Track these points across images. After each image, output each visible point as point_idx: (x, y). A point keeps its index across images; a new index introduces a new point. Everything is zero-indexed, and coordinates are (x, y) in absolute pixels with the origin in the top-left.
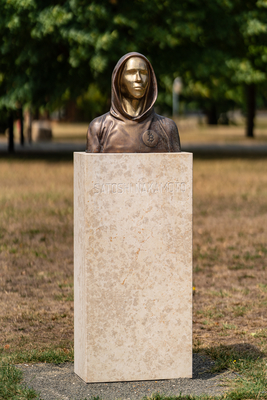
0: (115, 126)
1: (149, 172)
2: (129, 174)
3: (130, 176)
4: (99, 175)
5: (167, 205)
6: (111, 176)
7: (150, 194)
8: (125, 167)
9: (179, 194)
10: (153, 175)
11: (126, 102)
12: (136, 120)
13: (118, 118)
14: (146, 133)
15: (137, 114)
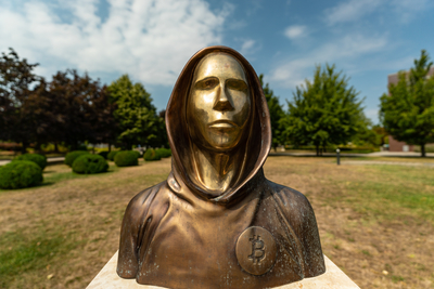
0: (172, 215)
11: (202, 157)
12: (220, 203)
13: (180, 197)
14: (245, 233)
15: (225, 186)
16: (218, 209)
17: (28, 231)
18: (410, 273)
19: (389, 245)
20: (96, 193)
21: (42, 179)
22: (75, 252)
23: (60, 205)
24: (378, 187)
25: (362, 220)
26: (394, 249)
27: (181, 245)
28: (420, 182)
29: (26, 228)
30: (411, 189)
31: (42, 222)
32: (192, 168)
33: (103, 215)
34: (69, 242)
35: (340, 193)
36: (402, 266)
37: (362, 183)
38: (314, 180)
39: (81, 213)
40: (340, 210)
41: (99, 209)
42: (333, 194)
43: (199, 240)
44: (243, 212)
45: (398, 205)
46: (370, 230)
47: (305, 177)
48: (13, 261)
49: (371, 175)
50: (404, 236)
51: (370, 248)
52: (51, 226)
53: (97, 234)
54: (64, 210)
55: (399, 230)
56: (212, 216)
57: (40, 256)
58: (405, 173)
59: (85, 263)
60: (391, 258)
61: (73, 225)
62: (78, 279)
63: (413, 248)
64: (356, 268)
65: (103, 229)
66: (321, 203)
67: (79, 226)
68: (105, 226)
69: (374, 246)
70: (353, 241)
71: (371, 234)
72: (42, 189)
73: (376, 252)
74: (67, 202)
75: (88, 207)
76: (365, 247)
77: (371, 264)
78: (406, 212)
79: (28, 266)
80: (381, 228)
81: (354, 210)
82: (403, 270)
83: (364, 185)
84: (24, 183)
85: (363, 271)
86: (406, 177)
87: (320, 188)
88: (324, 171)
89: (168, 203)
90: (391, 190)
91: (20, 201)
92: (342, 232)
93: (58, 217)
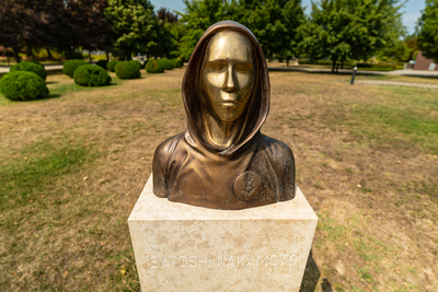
0: (189, 162)
1: (239, 242)
2: (206, 244)
3: (208, 247)
4: (154, 247)
5: (263, 278)
6: (176, 248)
7: (240, 267)
8: (199, 236)
9: (284, 267)
10: (246, 246)
11: (212, 119)
12: (225, 156)
13: (195, 149)
14: (241, 176)
15: (229, 142)
16: (223, 159)
17: (52, 142)
18: (380, 186)
19: (371, 165)
20: (105, 107)
21: (47, 91)
22: (100, 160)
23: (74, 118)
24: (384, 110)
25: (355, 142)
26: (374, 168)
27: (197, 181)
28: (427, 107)
29: (50, 139)
30: (415, 114)
31: (63, 133)
32: (203, 127)
33: (117, 129)
34: (92, 153)
35: (343, 116)
36: (375, 181)
37: (368, 106)
38: (321, 101)
39: (96, 127)
40: (338, 132)
41: (112, 124)
42: (336, 117)
43: (209, 179)
44: (241, 162)
45: (395, 130)
46: (359, 152)
47: (312, 97)
48: (51, 166)
49: (382, 97)
50: (388, 157)
51: (353, 166)
52: (72, 138)
53: (115, 147)
54: (79, 123)
55: (385, 152)
56: (219, 164)
57: (71, 162)
58: (418, 96)
59: (110, 170)
60: (368, 175)
61: (92, 138)
62: (108, 181)
63: (391, 168)
64: (336, 182)
65: (119, 142)
66: (322, 125)
67: (97, 139)
68: (120, 139)
69: (358, 165)
70: (341, 160)
71: (359, 155)
72: (51, 101)
73: (358, 170)
74: (79, 116)
75: (100, 121)
76: (349, 166)
77: (350, 179)
78: (400, 137)
79: (65, 170)
80: (370, 150)
81: (351, 133)
82: (374, 185)
83: (370, 109)
84: (32, 95)
85: (341, 184)
86: (416, 101)
87: (325, 109)
88: (334, 91)
89: (185, 152)
90: (395, 114)
91: (35, 112)
92: (333, 153)
93: (76, 130)
